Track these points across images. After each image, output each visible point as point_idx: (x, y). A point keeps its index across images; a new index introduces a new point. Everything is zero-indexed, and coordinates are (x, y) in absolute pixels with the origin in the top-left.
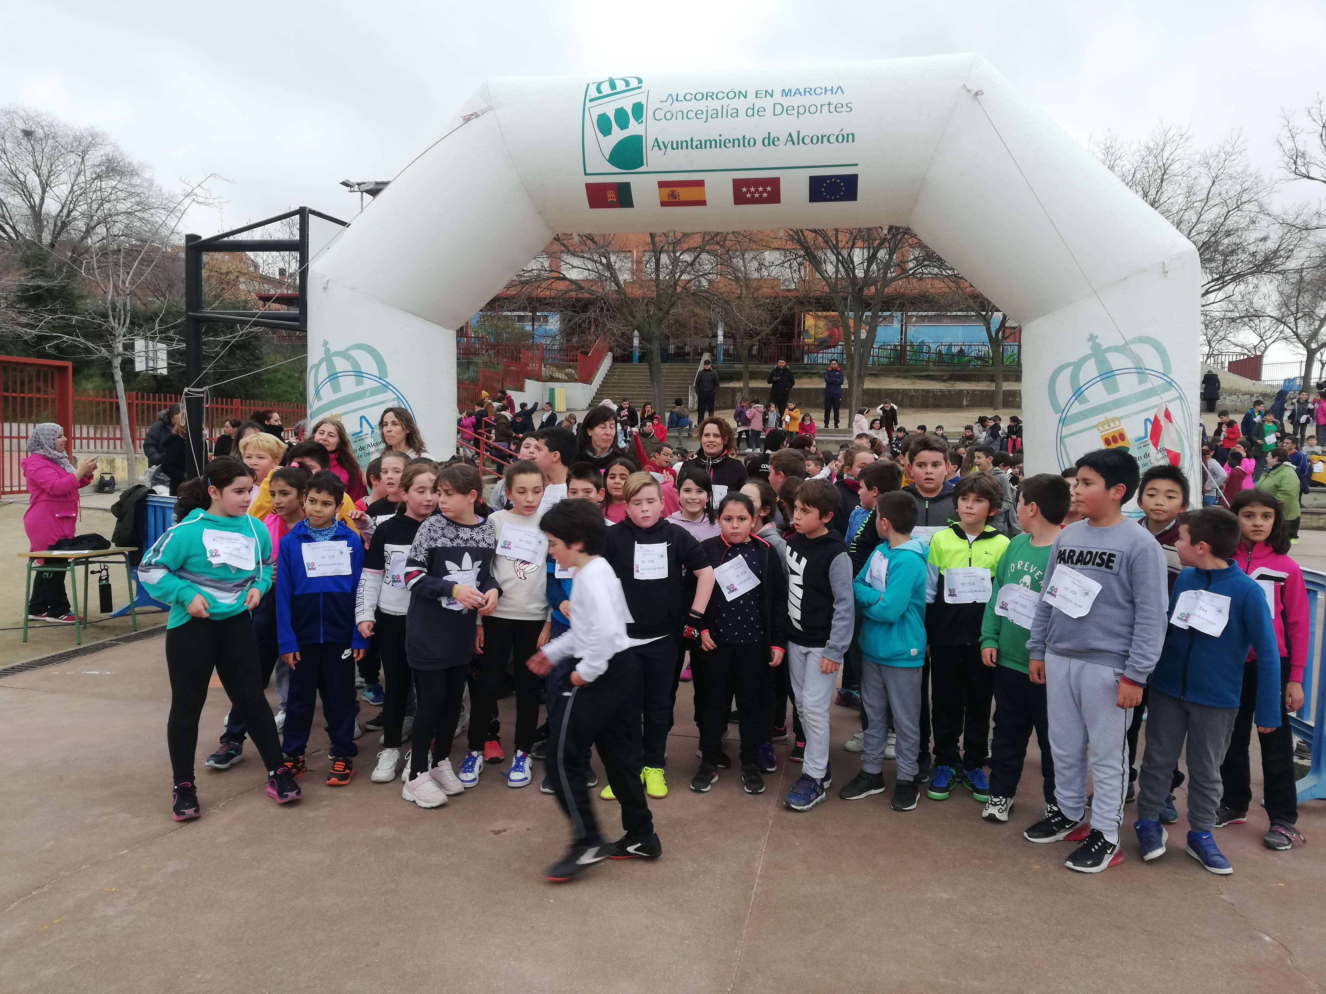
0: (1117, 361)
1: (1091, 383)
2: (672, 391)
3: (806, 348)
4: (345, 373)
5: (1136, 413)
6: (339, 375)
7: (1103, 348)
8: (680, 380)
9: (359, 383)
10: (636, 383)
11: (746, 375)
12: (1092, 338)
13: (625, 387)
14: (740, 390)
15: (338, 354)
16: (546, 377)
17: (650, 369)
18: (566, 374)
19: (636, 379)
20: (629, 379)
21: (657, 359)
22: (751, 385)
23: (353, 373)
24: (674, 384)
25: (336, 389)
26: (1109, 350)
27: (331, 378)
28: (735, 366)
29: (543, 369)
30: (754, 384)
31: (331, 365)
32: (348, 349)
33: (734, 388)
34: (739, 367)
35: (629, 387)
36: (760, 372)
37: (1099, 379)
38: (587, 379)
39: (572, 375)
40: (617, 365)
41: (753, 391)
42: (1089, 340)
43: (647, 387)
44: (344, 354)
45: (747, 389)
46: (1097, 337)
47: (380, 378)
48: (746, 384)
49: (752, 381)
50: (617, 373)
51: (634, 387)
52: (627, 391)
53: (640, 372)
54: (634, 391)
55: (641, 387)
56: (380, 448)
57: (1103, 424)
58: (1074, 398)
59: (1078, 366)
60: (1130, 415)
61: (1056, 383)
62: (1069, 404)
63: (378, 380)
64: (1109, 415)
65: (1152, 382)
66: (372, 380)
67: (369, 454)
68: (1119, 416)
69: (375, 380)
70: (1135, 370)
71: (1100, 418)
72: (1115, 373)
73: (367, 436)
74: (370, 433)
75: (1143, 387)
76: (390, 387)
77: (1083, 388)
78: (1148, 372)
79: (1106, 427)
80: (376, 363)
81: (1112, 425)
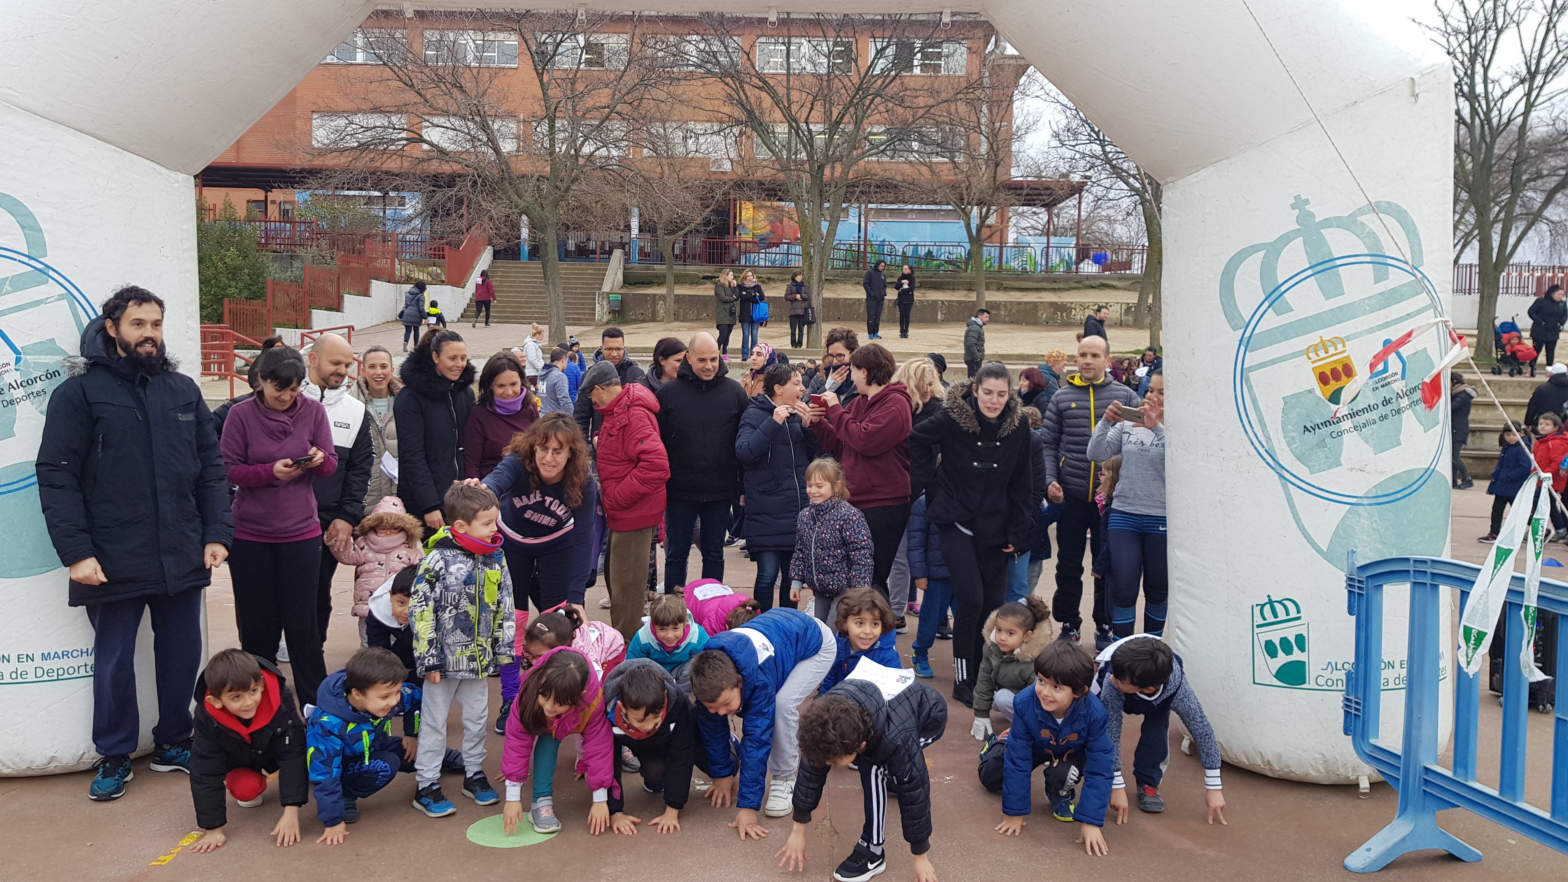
0: (1342, 243)
1: (1297, 279)
2: (574, 299)
3: (743, 246)
5: (1371, 331)
7: (1319, 220)
8: (583, 284)
10: (526, 287)
11: (670, 278)
13: (511, 292)
14: (663, 297)
16: (401, 277)
17: (544, 268)
18: (429, 274)
19: (525, 282)
20: (514, 282)
21: (553, 253)
22: (676, 292)
24: (576, 288)
26: (1326, 223)
28: (655, 266)
29: (397, 266)
30: (680, 291)
33: (654, 295)
34: (660, 268)
35: (516, 292)
36: (687, 275)
38: (458, 282)
39: (438, 275)
40: (499, 263)
41: (679, 299)
42: (1294, 207)
43: (540, 293)
45: (673, 296)
46: (1307, 202)
47: (31, 258)
48: (671, 290)
49: (678, 287)
50: (500, 274)
51: (522, 292)
52: (514, 297)
53: (530, 273)
54: (522, 297)
55: (532, 292)
56: (35, 391)
57: (1315, 348)
58: (1266, 304)
59: (1273, 250)
60: (1360, 334)
61: (1233, 279)
62: (1258, 314)
63: (26, 260)
64: (1327, 334)
65: (1397, 278)
66: (15, 260)
67: (11, 402)
68: (1342, 336)
69: (19, 261)
70: (1368, 259)
71: (1313, 338)
72: (1338, 262)
73: (8, 368)
74: (13, 362)
75: (1381, 287)
76: (51, 273)
77: (1283, 288)
78: (1389, 261)
79: (1322, 354)
80: (23, 227)
81: (1332, 351)
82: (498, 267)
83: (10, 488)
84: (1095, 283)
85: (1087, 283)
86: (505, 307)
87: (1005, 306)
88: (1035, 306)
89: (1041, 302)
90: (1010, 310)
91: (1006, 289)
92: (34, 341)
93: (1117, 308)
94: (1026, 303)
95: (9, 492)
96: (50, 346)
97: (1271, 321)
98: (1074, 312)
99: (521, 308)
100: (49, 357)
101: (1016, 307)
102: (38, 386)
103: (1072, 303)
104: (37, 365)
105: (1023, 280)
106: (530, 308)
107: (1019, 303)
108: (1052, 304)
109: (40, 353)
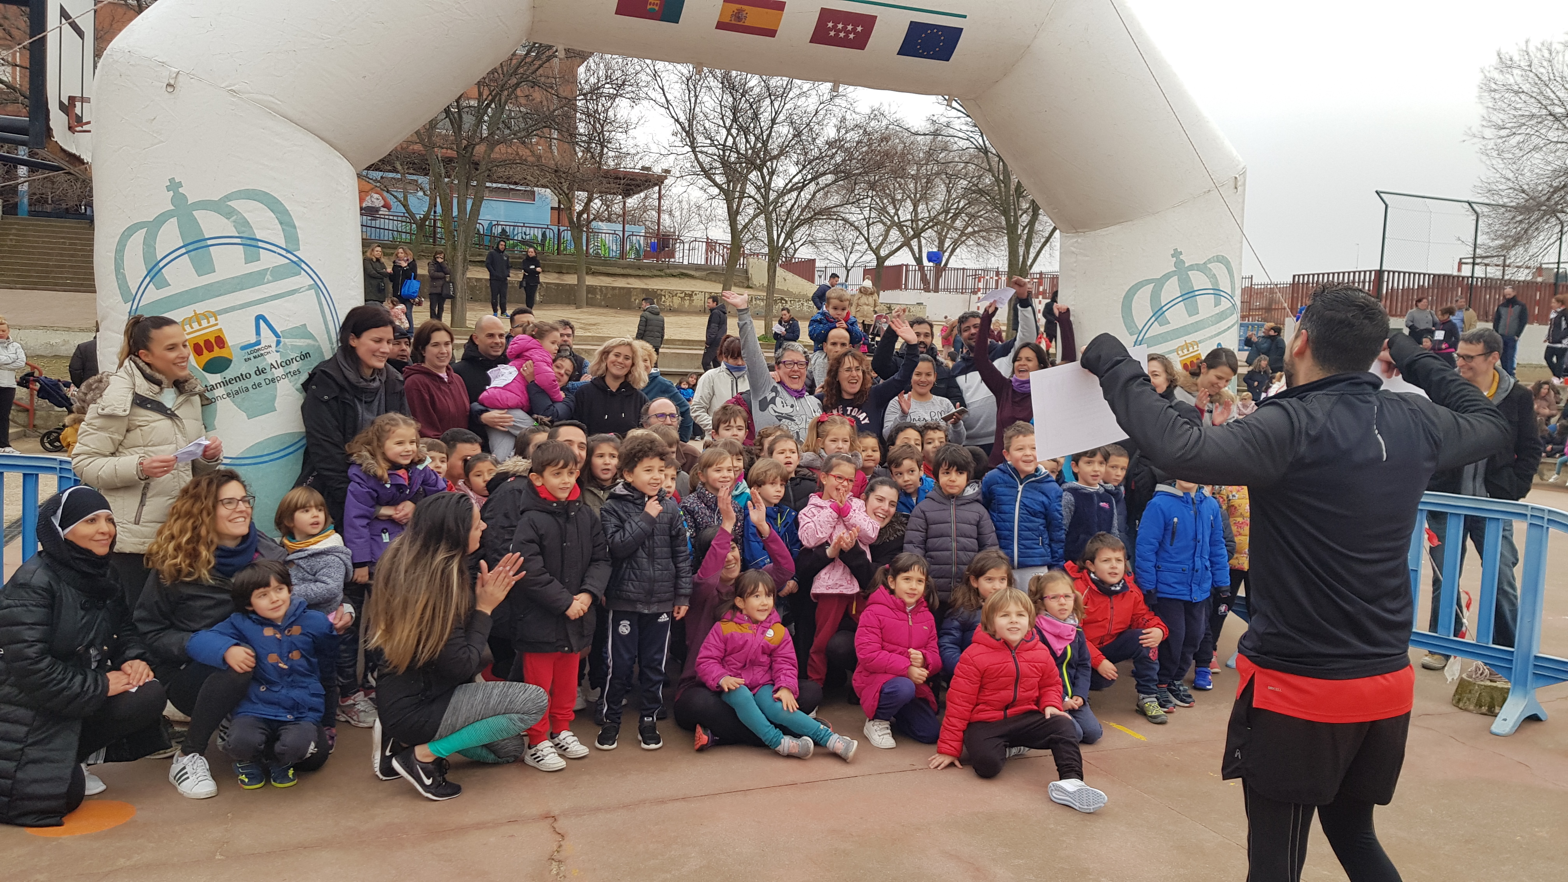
0: (1199, 281)
1: (1172, 303)
4: (223, 240)
5: (1211, 337)
6: (209, 242)
7: (1187, 265)
9: (250, 259)
12: (1176, 254)
15: (204, 205)
23: (238, 241)
25: (204, 266)
26: (1191, 268)
27: (191, 247)
31: (188, 223)
32: (228, 197)
37: (1180, 299)
42: (1173, 256)
44: (221, 207)
46: (1181, 253)
47: (288, 251)
50: (14, 231)
51: (48, 254)
52: (38, 259)
53: (53, 232)
54: (49, 260)
55: (61, 255)
56: (292, 370)
57: (1182, 348)
58: (1154, 319)
59: (1160, 283)
60: (1206, 340)
61: (1132, 300)
62: (1148, 325)
63: (284, 253)
64: (1189, 339)
65: (1225, 304)
66: (275, 252)
67: (273, 380)
68: (1197, 340)
69: (279, 254)
70: (1212, 292)
71: (1180, 342)
72: (1197, 293)
73: (269, 350)
74: (274, 345)
75: (1218, 310)
76: (303, 265)
77: (1164, 309)
78: (1222, 293)
79: (1186, 352)
80: (281, 223)
81: (1191, 349)
82: (11, 224)
83: (272, 457)
84: (675, 272)
85: (668, 271)
86: (29, 271)
87: (601, 290)
88: (628, 291)
89: (634, 288)
90: (606, 295)
91: (594, 274)
92: (291, 326)
93: (701, 296)
94: (620, 288)
95: (271, 461)
96: (302, 332)
97: (1156, 329)
98: (663, 299)
99: (47, 272)
100: (302, 340)
101: (611, 292)
102: (294, 366)
103: (662, 290)
104: (294, 347)
105: (611, 265)
106: (62, 273)
107: (614, 288)
108: (644, 290)
109: (295, 337)
